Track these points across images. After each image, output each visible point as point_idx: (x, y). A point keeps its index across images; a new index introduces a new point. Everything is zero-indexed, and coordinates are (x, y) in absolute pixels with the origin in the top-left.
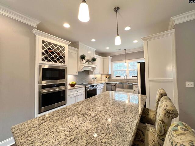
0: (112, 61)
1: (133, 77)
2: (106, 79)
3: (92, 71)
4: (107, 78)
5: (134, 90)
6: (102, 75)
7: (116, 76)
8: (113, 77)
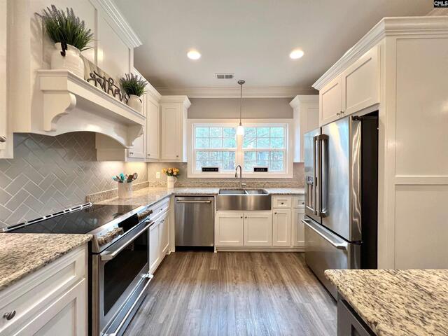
0: (188, 118)
1: (256, 170)
2: (170, 178)
3: (122, 140)
4: (172, 174)
5: (275, 211)
6: (148, 163)
7: (205, 170)
8: (195, 171)
